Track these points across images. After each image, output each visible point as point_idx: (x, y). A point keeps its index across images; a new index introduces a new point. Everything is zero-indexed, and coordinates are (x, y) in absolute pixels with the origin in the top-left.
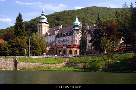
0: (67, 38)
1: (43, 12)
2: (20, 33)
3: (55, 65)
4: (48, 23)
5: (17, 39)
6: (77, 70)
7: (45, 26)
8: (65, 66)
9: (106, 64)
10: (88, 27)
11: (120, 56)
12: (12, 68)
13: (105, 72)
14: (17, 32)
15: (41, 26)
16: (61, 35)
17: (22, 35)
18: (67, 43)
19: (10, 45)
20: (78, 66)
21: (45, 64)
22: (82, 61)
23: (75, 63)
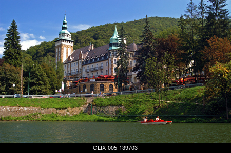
0: (99, 64)
1: (64, 23)
2: (12, 56)
3: (66, 110)
4: (72, 42)
5: (4, 66)
6: (104, 118)
7: (67, 47)
8: (83, 113)
9: (155, 108)
10: (135, 45)
11: (180, 92)
14: (7, 55)
15: (60, 46)
20: (106, 112)
21: (47, 110)
22: (115, 102)
23: (102, 106)
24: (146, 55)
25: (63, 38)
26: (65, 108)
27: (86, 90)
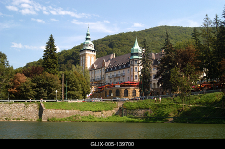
0: (121, 72)
1: (87, 35)
2: (50, 65)
3: (101, 112)
4: (95, 51)
5: (45, 74)
6: (135, 120)
7: (91, 56)
8: (116, 115)
9: (179, 111)
10: (153, 55)
11: (200, 97)
12: (34, 117)
13: (177, 122)
14: (46, 64)
15: (85, 55)
16: (114, 68)
17: (54, 68)
18: (121, 79)
19: (35, 84)
20: (136, 114)
21: (85, 112)
22: (143, 106)
23: (132, 109)
24: (167, 64)
25: (87, 48)
26: (100, 111)
27: (112, 95)
